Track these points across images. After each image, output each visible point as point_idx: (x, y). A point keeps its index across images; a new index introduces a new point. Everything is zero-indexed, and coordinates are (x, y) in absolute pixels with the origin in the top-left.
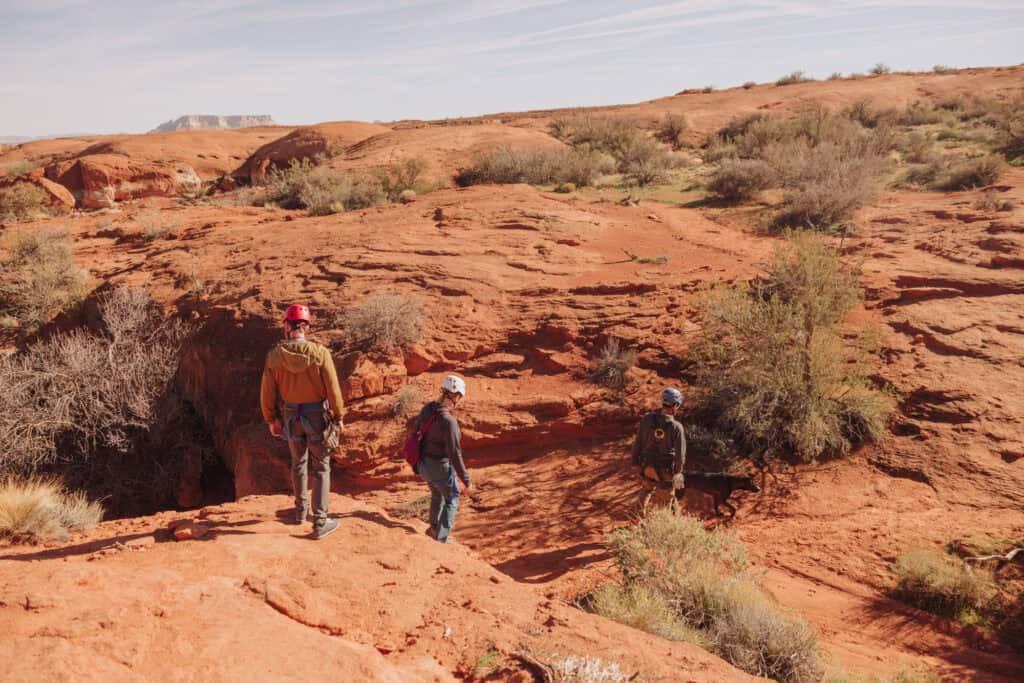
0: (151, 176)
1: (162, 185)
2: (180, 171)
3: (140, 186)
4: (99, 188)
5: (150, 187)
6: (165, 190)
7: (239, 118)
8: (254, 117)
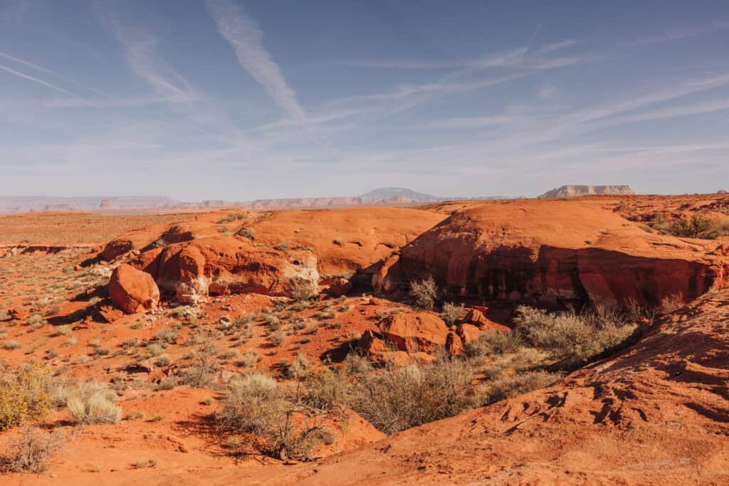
0: (255, 267)
1: (265, 280)
2: (296, 263)
3: (241, 279)
4: (187, 280)
5: (251, 281)
6: (268, 286)
7: (604, 188)
8: (615, 187)
